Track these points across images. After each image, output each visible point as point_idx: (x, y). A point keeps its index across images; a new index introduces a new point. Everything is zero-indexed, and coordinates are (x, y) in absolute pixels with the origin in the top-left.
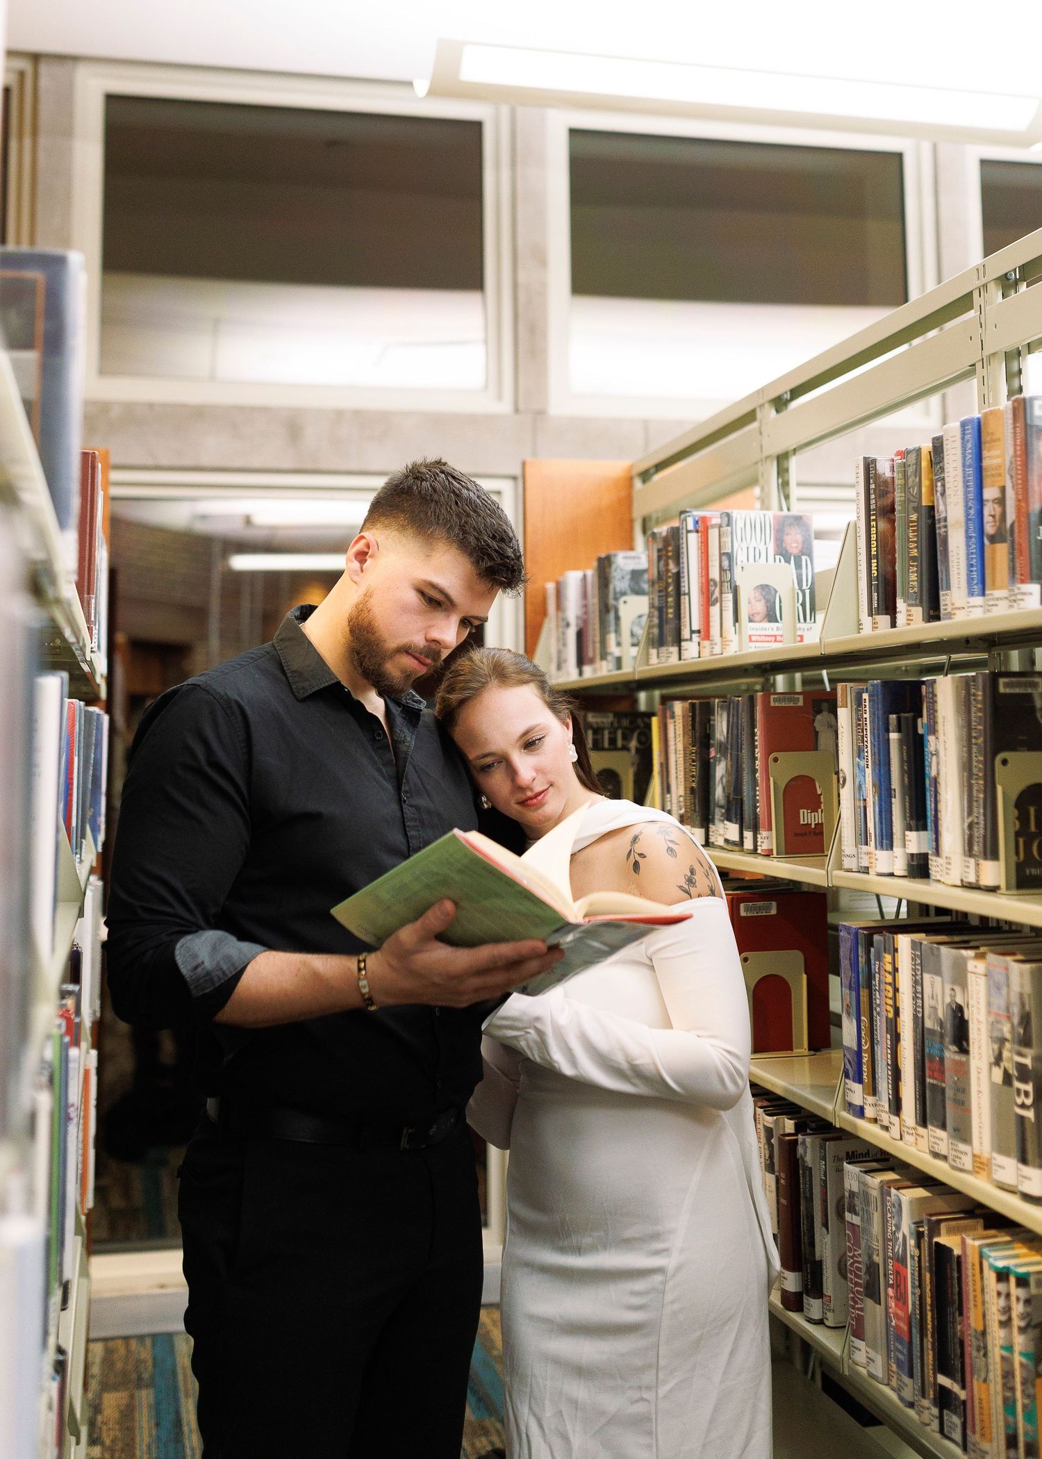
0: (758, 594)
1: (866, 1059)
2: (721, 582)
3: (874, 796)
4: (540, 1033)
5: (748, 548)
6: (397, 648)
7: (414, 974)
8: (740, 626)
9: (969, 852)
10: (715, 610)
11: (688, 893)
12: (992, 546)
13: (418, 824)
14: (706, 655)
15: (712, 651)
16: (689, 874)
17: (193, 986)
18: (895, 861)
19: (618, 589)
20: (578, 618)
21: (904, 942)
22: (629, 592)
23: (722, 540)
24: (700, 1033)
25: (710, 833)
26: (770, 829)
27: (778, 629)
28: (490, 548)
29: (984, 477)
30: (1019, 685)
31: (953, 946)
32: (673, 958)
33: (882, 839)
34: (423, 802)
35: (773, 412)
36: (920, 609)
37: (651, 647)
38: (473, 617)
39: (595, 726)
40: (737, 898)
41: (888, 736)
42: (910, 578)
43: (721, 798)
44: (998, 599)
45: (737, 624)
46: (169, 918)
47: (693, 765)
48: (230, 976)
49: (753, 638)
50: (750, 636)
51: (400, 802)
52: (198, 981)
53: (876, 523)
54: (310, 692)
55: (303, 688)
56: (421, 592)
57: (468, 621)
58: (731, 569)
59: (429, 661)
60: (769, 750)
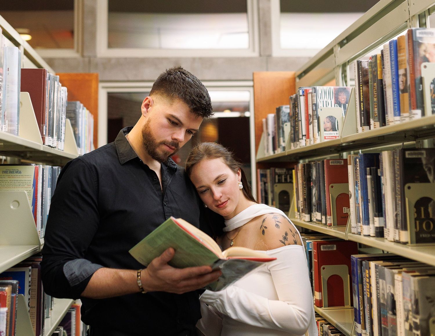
0: (328, 120)
1: (362, 314)
2: (313, 115)
3: (362, 202)
4: (222, 301)
5: (323, 101)
6: (160, 142)
7: (159, 279)
8: (320, 133)
9: (396, 227)
10: (311, 127)
11: (284, 243)
12: (402, 94)
13: (171, 214)
14: (308, 145)
15: (310, 143)
16: (285, 235)
17: (70, 282)
18: (370, 230)
19: (283, 120)
20: (273, 132)
21: (372, 264)
22: (288, 121)
23: (313, 98)
24: (289, 303)
25: (312, 217)
26: (331, 215)
27: (337, 134)
28: (195, 100)
29: (399, 65)
30: (415, 154)
31: (389, 267)
32: (278, 270)
33: (365, 220)
34: (174, 205)
35: (339, 48)
36: (379, 123)
37: (291, 142)
38: (191, 129)
39: (278, 174)
40: (319, 243)
41: (367, 177)
42: (375, 110)
43: (315, 202)
44: (405, 117)
45: (319, 132)
46: (64, 253)
47: (305, 189)
48: (86, 278)
49: (326, 138)
50: (325, 137)
51: (163, 205)
52: (73, 280)
53: (362, 88)
54: (126, 161)
55: (123, 160)
56: (169, 120)
57: (191, 131)
58: (316, 110)
59: (174, 147)
60: (329, 183)
